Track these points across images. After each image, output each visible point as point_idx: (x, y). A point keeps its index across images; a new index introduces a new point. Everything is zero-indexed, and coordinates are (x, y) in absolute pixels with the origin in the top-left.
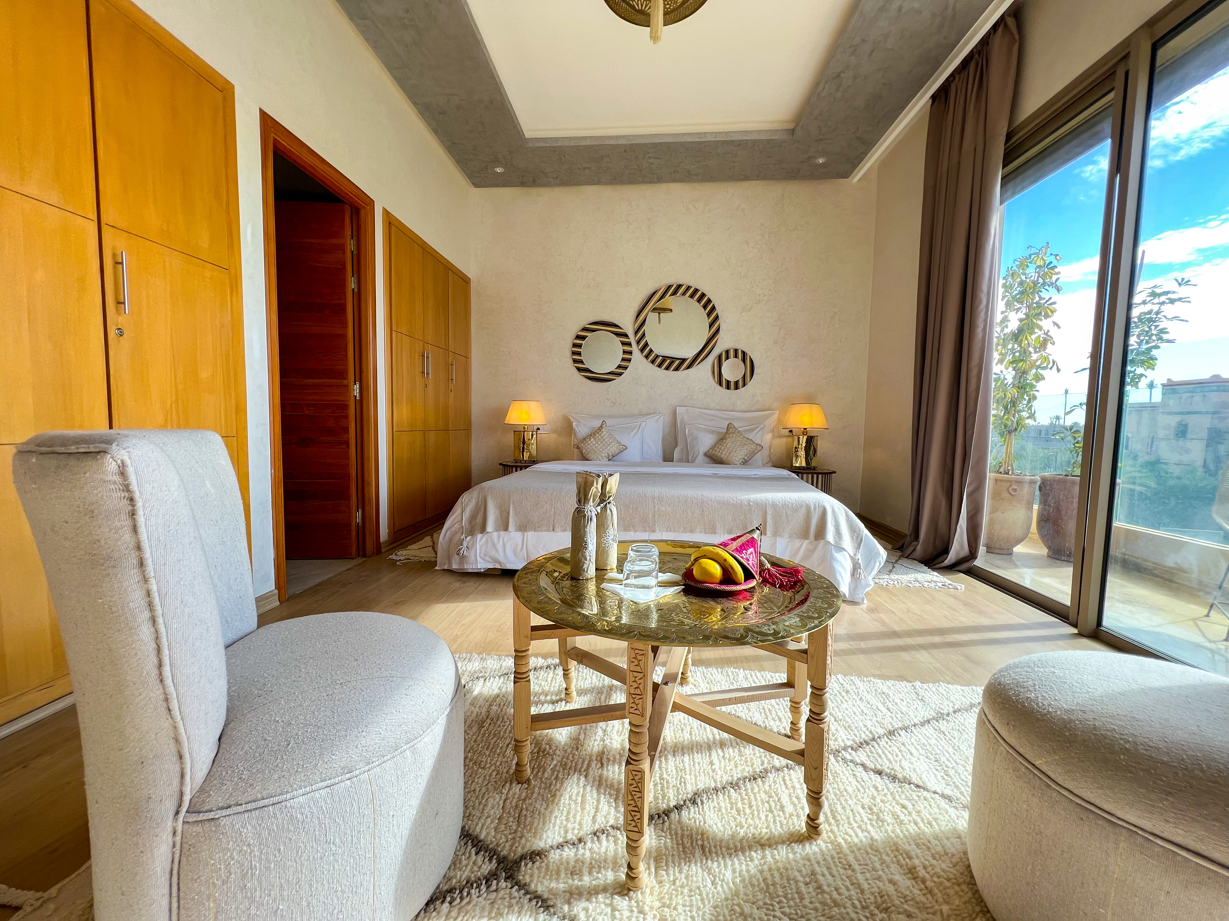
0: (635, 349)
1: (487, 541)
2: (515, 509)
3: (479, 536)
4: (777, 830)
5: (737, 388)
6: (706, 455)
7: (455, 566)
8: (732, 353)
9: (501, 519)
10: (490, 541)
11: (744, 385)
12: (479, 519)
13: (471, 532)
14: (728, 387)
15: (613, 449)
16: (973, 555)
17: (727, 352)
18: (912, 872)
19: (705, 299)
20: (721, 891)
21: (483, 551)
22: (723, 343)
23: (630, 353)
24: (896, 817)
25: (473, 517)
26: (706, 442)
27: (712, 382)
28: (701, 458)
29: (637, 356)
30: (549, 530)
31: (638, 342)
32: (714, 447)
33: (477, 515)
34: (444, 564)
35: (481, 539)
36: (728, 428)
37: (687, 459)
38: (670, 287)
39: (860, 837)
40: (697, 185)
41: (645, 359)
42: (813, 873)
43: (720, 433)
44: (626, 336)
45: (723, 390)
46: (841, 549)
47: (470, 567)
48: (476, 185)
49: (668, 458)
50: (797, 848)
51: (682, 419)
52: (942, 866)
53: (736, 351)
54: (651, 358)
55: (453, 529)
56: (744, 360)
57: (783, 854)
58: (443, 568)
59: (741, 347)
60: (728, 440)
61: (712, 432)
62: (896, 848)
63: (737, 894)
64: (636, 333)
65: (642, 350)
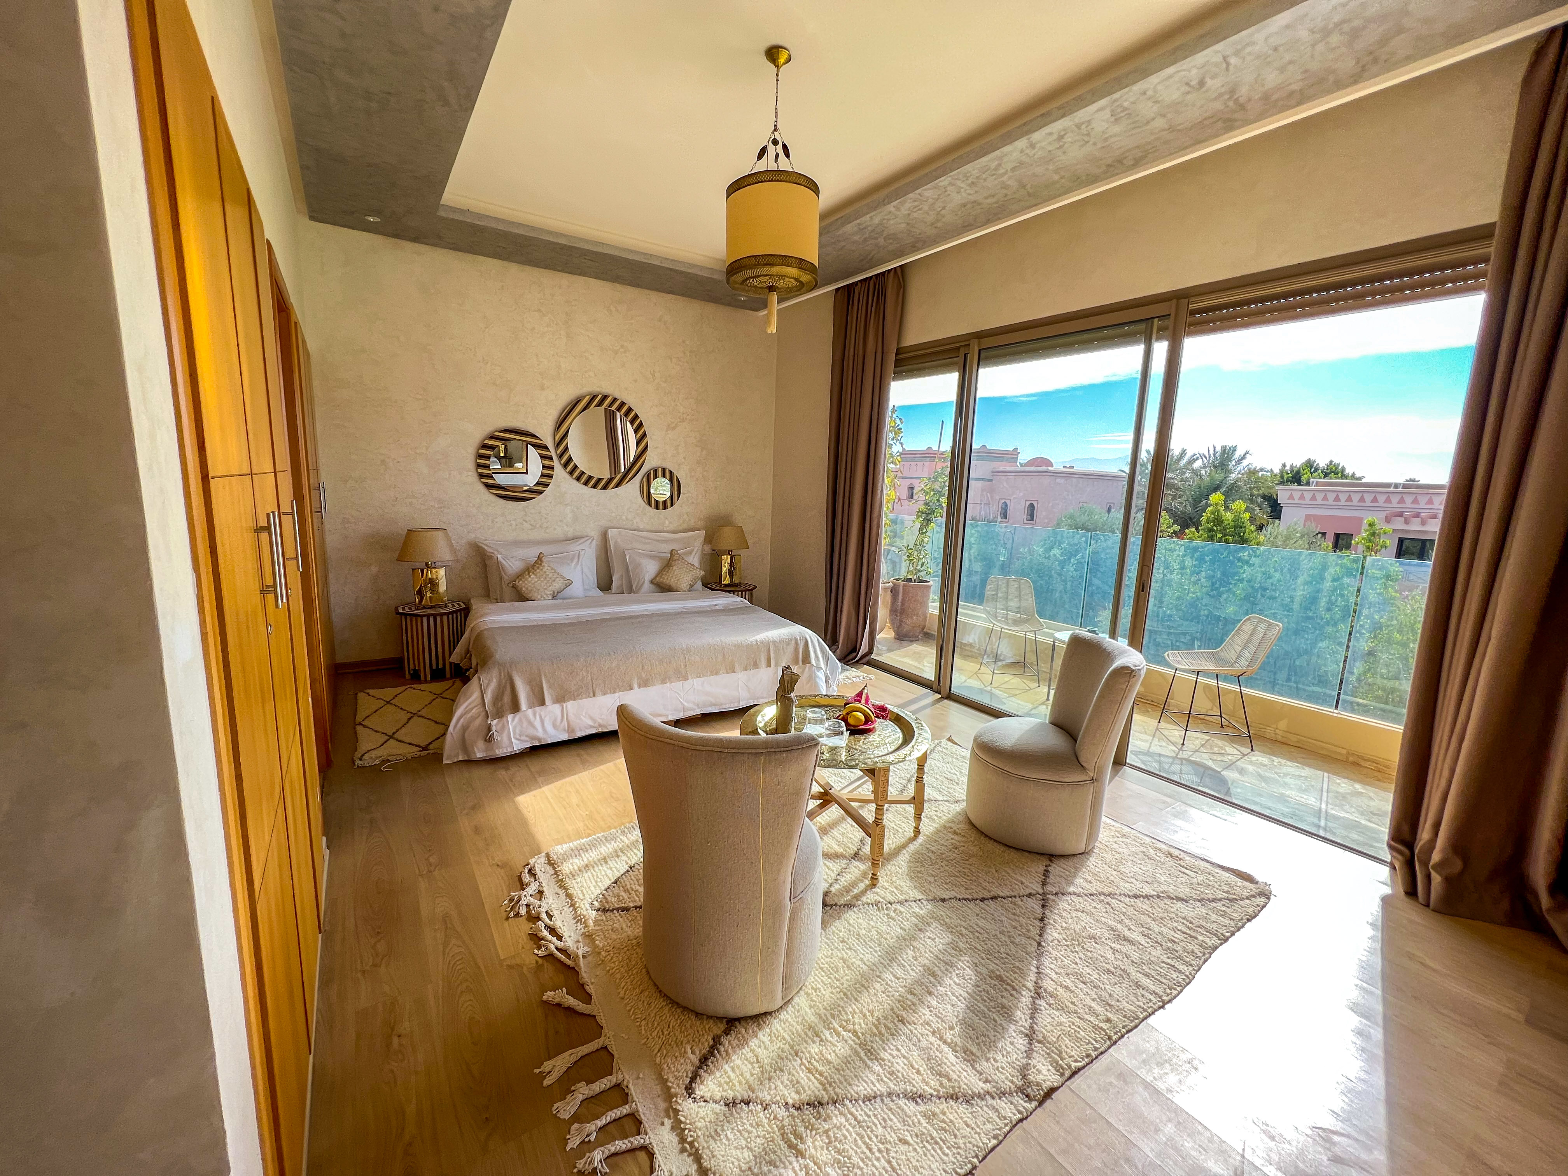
0: (556, 463)
1: (520, 720)
2: (548, 682)
3: (510, 717)
4: (904, 840)
5: (665, 508)
6: (652, 582)
7: (479, 755)
8: (660, 472)
9: (534, 693)
10: (524, 720)
11: (672, 505)
12: (507, 699)
13: (499, 714)
14: (657, 508)
15: (557, 585)
16: (870, 651)
17: (656, 471)
18: (955, 833)
19: (632, 414)
20: (905, 869)
21: (518, 731)
22: (651, 461)
23: (552, 468)
24: (937, 816)
25: (498, 698)
26: (650, 569)
27: (640, 502)
28: (647, 586)
29: (559, 471)
30: (589, 697)
31: (561, 456)
32: (660, 573)
33: (503, 693)
34: (457, 755)
35: (513, 720)
36: (671, 553)
37: (630, 588)
38: (594, 397)
39: (931, 829)
40: (619, 287)
41: (568, 476)
42: (927, 848)
43: (661, 558)
44: (546, 448)
45: (652, 511)
46: (819, 668)
47: (500, 752)
48: (312, 218)
49: (605, 585)
50: (915, 842)
51: (616, 542)
52: (962, 826)
53: (664, 470)
54: (576, 474)
55: (469, 716)
56: (671, 480)
57: (912, 847)
58: (456, 760)
59: (669, 466)
60: (675, 568)
61: (652, 557)
62: (945, 827)
63: (910, 867)
64: (558, 445)
65: (565, 465)
